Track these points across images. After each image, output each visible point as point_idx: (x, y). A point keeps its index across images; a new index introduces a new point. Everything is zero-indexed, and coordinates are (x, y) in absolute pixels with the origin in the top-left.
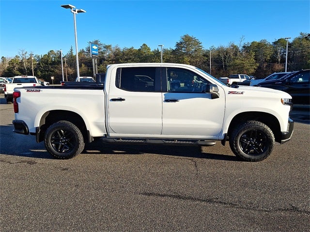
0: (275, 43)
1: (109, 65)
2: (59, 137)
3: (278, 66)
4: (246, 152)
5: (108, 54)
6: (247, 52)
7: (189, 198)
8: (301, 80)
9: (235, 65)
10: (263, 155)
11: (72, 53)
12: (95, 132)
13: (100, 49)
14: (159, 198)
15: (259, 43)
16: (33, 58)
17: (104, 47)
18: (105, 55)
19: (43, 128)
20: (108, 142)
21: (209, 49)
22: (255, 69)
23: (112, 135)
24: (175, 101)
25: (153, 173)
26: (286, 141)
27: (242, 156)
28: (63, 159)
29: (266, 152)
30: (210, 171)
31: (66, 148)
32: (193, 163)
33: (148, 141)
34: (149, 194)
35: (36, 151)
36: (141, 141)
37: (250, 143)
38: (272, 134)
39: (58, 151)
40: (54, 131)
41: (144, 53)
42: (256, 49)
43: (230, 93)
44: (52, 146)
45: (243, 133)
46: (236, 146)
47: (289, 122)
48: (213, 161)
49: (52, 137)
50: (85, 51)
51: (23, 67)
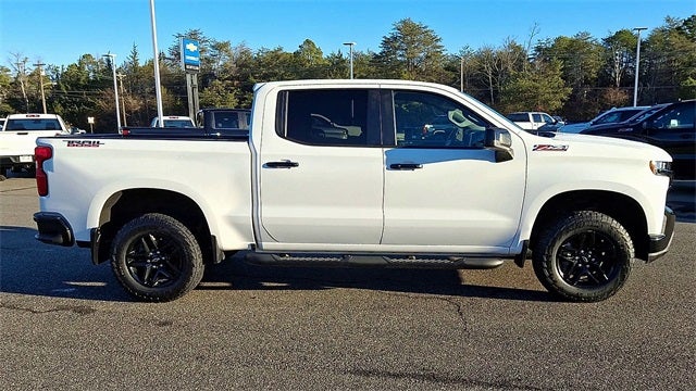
0: (609, 41)
1: (258, 85)
2: (144, 251)
3: (615, 94)
4: (571, 282)
5: (221, 63)
6: (545, 61)
7: (457, 380)
8: (674, 123)
9: (518, 91)
10: (610, 286)
11: (136, 61)
12: (229, 239)
13: (203, 51)
14: (390, 380)
15: (572, 41)
16: (43, 74)
17: (213, 47)
18: (214, 66)
19: (109, 230)
20: (260, 263)
21: (458, 54)
22: (562, 100)
23: (267, 245)
24: (413, 167)
25: (368, 329)
26: (658, 256)
27: (562, 289)
28: (156, 302)
29: (613, 281)
30: (494, 323)
31: (161, 276)
32: (452, 307)
33: (351, 259)
34: (367, 374)
35: (88, 284)
36: (335, 259)
37: (581, 261)
38: (628, 239)
39: (143, 284)
40: (134, 238)
41: (309, 61)
42: (565, 53)
43: (537, 148)
44: (128, 272)
45: (564, 238)
46: (550, 268)
47: (666, 213)
48: (496, 302)
49: (128, 252)
50: (167, 55)
51: (20, 93)
